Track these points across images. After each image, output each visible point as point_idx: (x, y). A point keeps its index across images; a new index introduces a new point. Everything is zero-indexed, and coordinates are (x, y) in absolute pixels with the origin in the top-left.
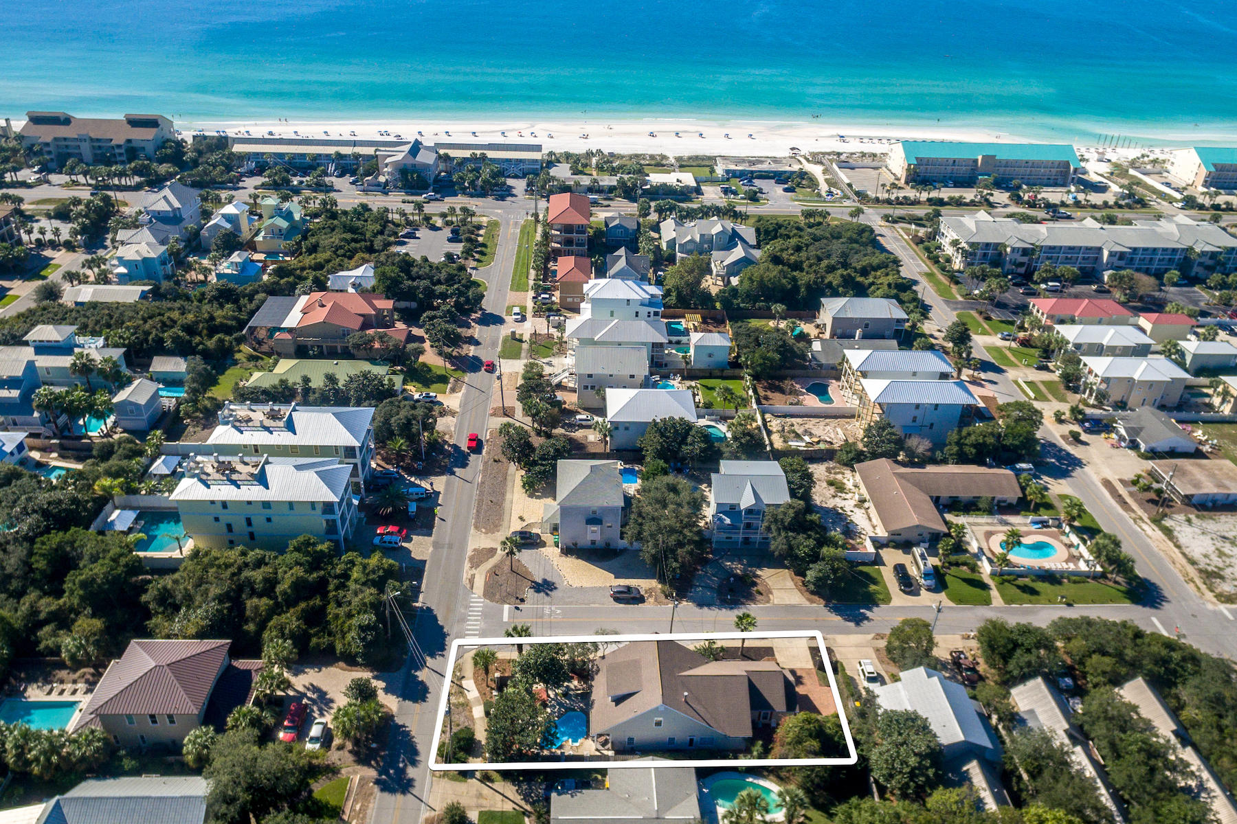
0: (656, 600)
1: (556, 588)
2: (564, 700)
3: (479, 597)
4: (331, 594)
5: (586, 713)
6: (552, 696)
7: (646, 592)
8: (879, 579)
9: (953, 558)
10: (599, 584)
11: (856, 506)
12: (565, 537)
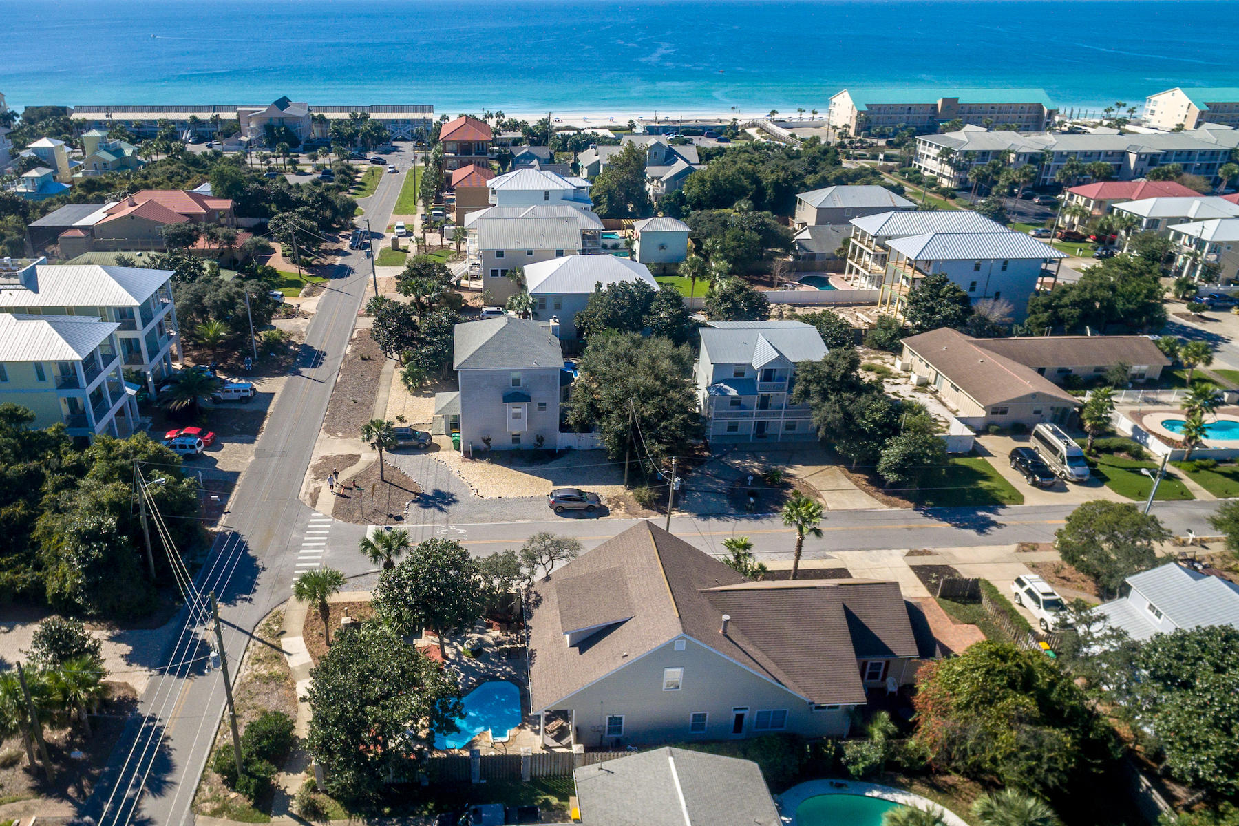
0: (627, 510)
1: (455, 501)
2: (474, 662)
3: (325, 516)
4: (46, 499)
5: (521, 683)
6: (451, 656)
7: (609, 501)
8: (990, 473)
9: (1101, 442)
10: (528, 493)
11: (915, 390)
12: (468, 434)
